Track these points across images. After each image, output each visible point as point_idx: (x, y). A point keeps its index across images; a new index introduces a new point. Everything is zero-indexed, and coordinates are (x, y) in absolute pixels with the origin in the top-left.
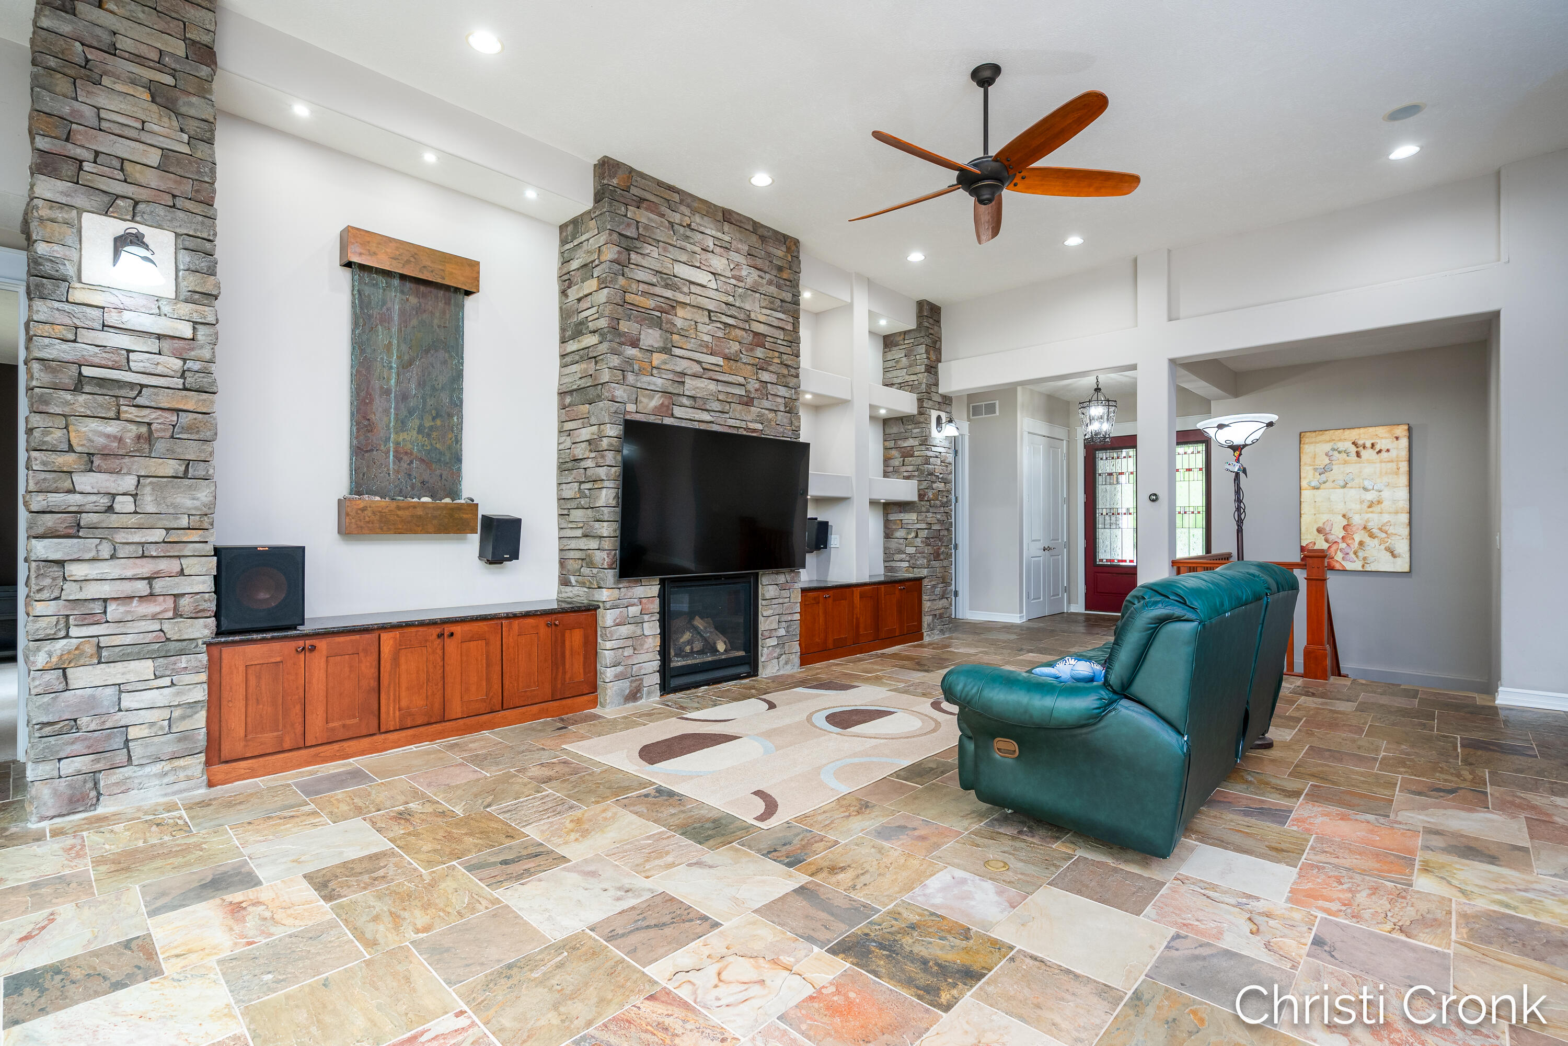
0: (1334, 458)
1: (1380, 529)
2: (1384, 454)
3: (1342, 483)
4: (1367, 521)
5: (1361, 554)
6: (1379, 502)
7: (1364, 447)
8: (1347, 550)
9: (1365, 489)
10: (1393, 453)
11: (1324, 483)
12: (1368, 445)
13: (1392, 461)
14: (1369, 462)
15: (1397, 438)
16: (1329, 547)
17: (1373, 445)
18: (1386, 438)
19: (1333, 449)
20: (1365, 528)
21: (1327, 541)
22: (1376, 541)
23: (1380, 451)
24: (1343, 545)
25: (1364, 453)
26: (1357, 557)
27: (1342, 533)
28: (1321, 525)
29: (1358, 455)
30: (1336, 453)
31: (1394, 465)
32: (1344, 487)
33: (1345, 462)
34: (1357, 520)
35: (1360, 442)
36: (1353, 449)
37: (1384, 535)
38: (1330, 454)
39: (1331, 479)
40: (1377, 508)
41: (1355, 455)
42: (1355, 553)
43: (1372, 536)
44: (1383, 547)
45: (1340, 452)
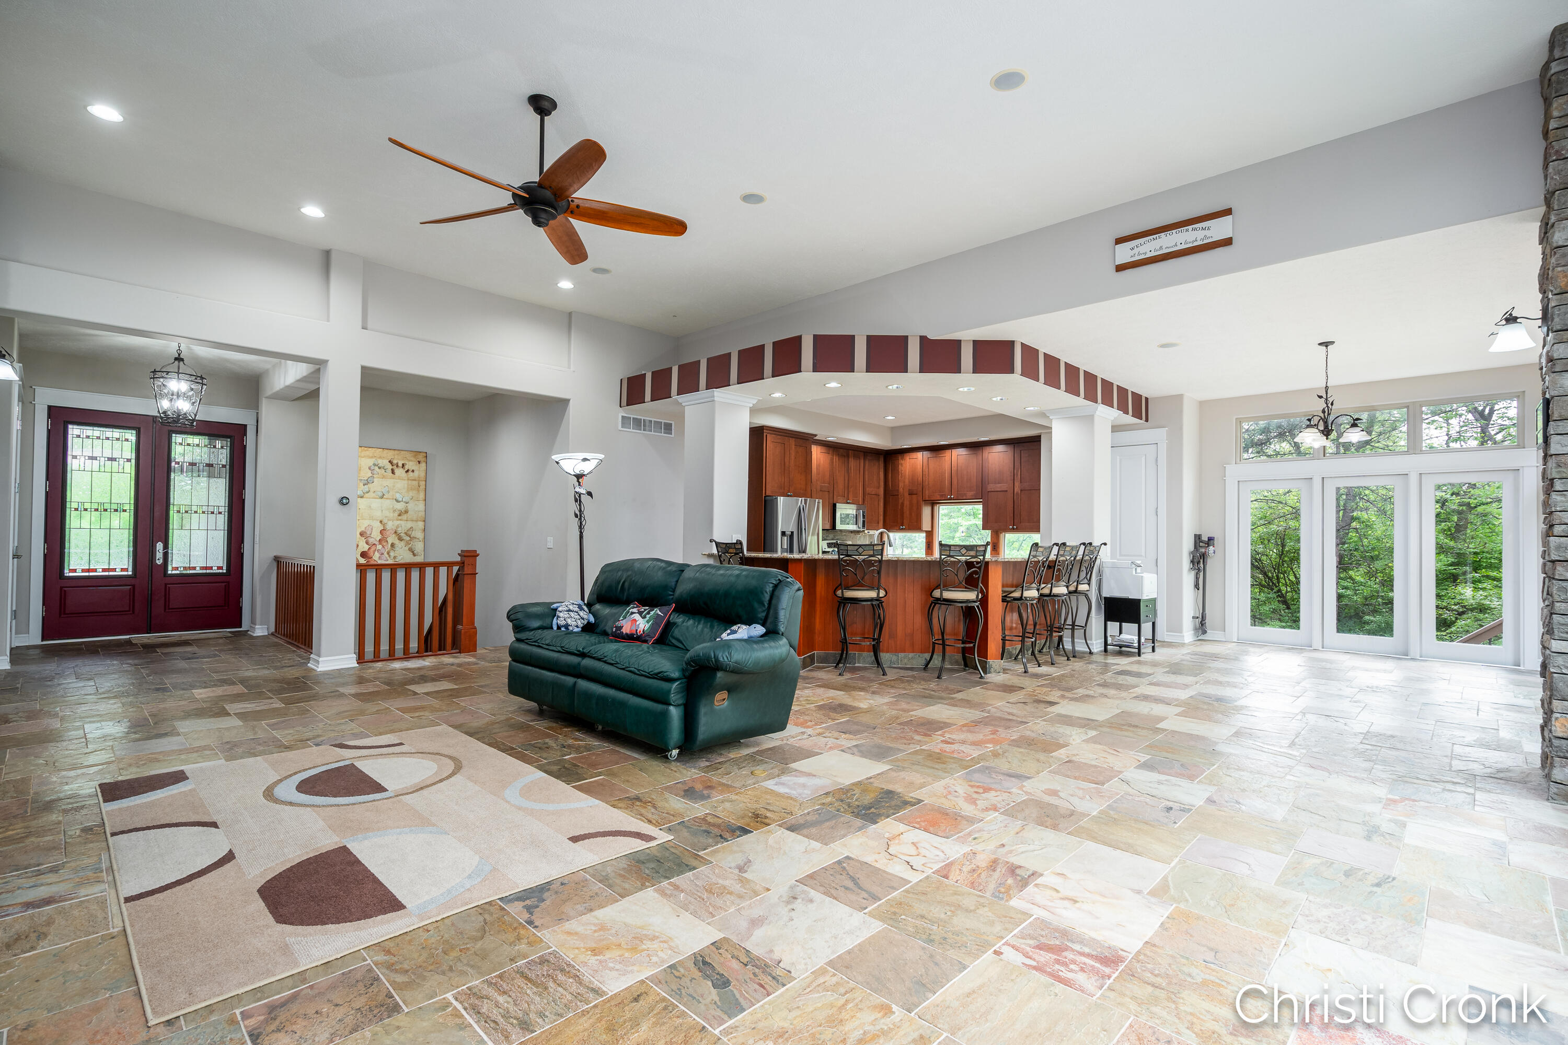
0: (375, 472)
1: (406, 533)
2: (410, 474)
3: (381, 494)
4: (398, 527)
5: (392, 554)
6: (406, 512)
7: (397, 466)
8: (383, 551)
9: (397, 501)
10: (416, 473)
11: (368, 492)
12: (400, 465)
13: (415, 480)
14: (400, 478)
15: (419, 462)
16: (369, 549)
17: (403, 465)
18: (412, 461)
19: (375, 465)
20: (395, 532)
21: (367, 543)
22: (403, 543)
23: (407, 471)
24: (379, 547)
25: (397, 471)
26: (390, 556)
27: (379, 537)
28: (363, 529)
29: (393, 470)
30: (376, 468)
31: (415, 483)
32: (382, 497)
33: (384, 477)
34: (390, 525)
35: (395, 462)
36: (389, 467)
37: (408, 538)
38: (372, 468)
39: (372, 490)
40: (404, 517)
41: (390, 472)
42: (388, 553)
43: (400, 539)
44: (407, 548)
45: (380, 468)
